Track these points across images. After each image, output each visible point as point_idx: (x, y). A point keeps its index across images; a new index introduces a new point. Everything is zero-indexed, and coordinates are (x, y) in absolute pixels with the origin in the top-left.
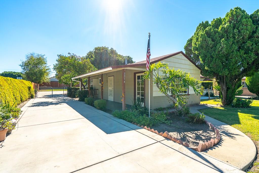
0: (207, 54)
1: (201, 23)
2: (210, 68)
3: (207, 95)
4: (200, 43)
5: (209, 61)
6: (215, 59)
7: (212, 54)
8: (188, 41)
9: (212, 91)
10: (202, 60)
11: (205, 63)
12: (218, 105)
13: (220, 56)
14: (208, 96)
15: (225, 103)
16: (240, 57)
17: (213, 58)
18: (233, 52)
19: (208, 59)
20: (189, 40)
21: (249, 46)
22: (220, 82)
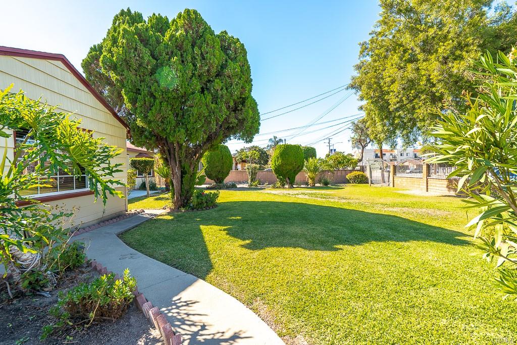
0: (141, 86)
1: (126, 10)
2: (150, 122)
3: (143, 187)
4: (123, 51)
5: (145, 103)
6: (161, 103)
7: (153, 88)
8: (91, 48)
9: (153, 178)
10: (129, 98)
11: (136, 109)
12: (165, 209)
13: (169, 98)
14: (146, 190)
15: (179, 203)
16: (205, 107)
17: (155, 98)
18: (193, 93)
19: (144, 98)
20: (95, 46)
21: (218, 90)
22: (169, 159)
